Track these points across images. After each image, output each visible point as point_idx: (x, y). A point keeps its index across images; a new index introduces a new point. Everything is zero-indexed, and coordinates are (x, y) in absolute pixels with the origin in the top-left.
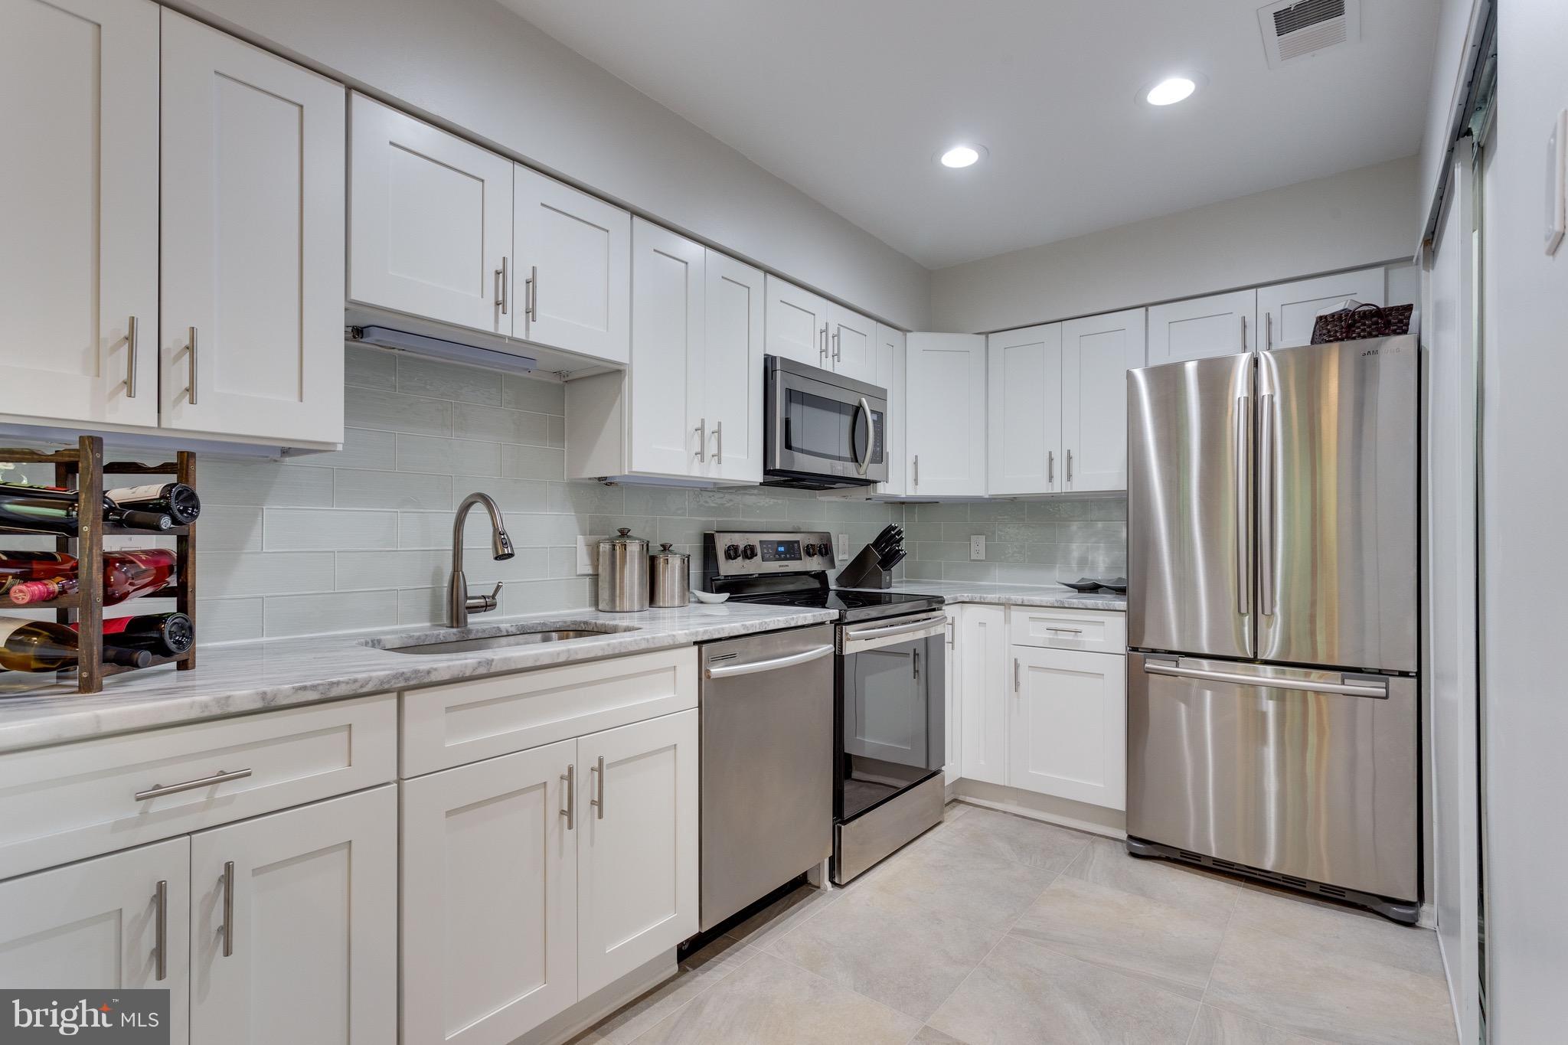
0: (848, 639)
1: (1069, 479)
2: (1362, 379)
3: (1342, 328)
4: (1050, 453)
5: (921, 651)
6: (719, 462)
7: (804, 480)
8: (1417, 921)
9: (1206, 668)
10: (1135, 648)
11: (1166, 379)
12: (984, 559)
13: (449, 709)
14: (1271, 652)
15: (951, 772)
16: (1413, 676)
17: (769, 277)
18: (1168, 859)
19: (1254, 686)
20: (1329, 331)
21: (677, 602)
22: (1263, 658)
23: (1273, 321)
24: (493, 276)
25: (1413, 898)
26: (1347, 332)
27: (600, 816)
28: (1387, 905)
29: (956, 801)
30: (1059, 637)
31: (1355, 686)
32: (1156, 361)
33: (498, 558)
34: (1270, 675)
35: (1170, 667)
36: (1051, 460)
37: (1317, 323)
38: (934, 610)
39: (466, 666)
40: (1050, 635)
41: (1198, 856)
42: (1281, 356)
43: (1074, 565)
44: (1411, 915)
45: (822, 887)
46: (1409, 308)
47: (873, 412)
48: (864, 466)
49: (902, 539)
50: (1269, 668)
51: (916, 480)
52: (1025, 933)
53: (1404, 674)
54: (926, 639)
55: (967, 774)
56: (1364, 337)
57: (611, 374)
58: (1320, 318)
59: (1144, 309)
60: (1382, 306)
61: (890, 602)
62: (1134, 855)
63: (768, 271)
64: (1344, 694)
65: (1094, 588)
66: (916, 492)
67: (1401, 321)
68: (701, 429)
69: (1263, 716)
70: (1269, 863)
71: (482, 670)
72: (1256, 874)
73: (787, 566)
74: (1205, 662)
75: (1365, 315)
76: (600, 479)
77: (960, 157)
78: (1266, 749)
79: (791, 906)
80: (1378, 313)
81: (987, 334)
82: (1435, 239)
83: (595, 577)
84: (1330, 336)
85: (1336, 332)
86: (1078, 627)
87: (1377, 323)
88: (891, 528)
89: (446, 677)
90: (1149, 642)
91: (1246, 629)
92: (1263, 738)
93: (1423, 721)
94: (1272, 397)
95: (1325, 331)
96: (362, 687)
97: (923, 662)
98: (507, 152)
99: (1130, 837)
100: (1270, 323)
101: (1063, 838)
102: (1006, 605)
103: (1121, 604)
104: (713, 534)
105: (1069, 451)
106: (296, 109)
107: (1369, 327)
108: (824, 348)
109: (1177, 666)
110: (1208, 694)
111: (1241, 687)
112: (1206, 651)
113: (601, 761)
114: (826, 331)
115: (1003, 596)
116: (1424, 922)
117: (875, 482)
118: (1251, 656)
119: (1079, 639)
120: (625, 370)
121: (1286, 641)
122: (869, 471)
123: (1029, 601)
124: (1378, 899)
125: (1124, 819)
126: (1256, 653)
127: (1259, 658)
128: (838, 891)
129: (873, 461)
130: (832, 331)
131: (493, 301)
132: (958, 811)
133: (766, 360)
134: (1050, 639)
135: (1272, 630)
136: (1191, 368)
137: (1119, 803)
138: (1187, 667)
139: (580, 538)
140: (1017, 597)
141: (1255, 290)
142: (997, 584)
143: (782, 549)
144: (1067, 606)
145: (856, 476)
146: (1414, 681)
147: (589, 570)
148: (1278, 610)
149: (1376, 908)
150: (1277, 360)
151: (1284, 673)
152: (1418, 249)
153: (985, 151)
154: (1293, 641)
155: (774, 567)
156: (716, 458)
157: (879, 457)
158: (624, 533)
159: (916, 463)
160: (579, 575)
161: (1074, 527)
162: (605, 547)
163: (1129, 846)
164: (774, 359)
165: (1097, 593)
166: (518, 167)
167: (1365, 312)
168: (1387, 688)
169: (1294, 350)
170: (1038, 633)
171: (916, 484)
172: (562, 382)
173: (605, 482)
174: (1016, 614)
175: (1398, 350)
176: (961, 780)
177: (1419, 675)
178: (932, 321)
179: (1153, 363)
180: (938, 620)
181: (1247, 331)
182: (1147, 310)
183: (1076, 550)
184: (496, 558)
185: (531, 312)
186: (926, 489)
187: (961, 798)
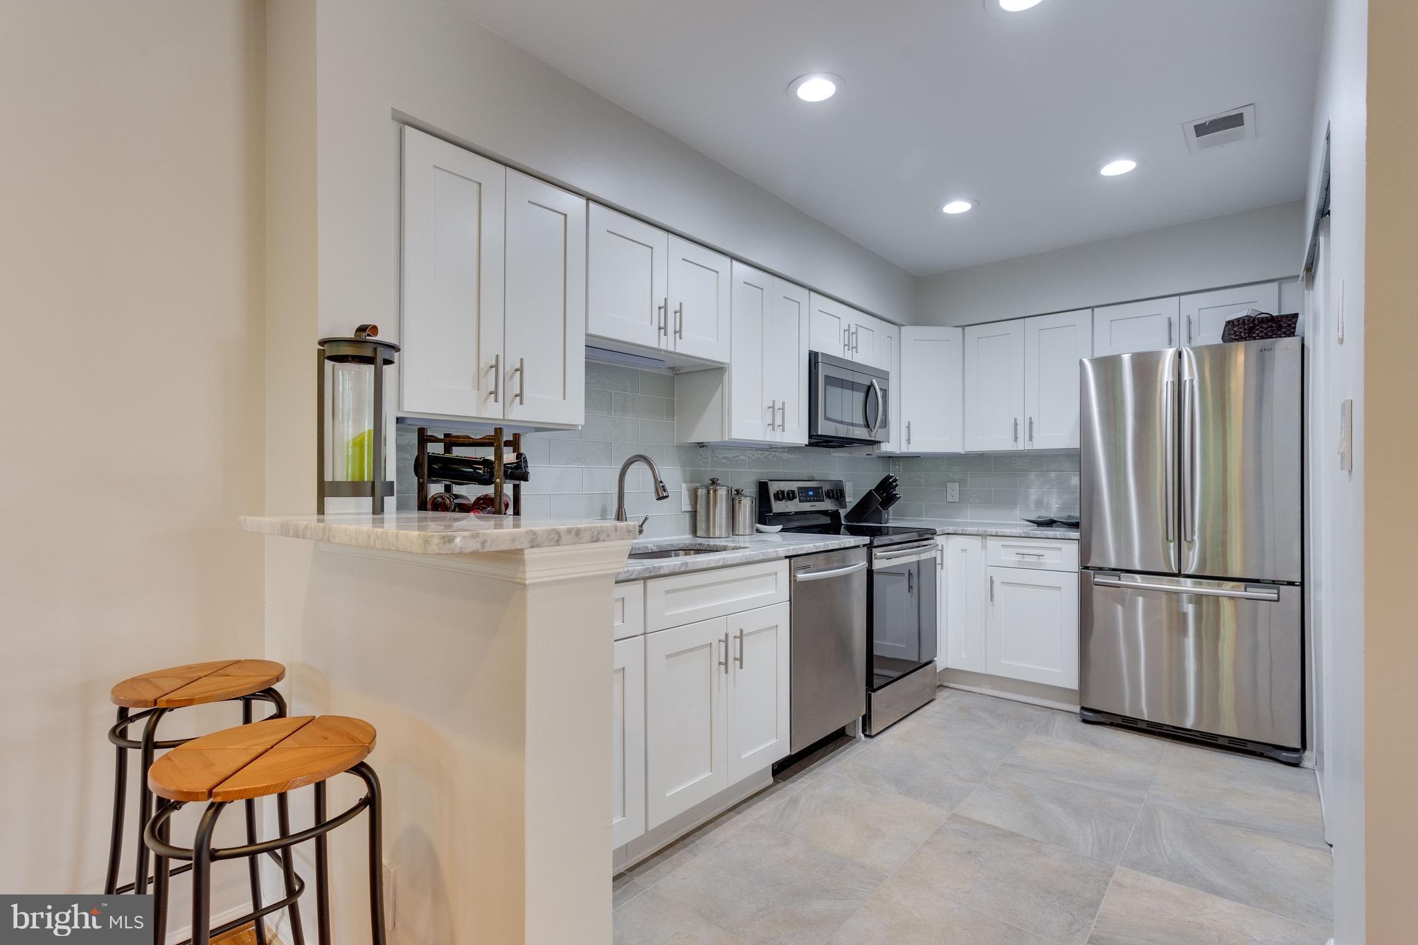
0: (876, 558)
1: (1031, 440)
2: (1262, 367)
3: (1245, 329)
4: (1016, 420)
5: (914, 571)
6: (783, 430)
7: (832, 442)
8: (1301, 762)
9: (1139, 581)
10: (1086, 569)
11: (1108, 367)
12: (958, 500)
13: (667, 592)
14: (1191, 568)
15: (941, 662)
16: (1298, 585)
17: (812, 293)
18: (1112, 725)
19: (1177, 593)
20: (1235, 332)
21: (748, 532)
22: (1185, 573)
23: (1192, 321)
24: (657, 311)
25: (1298, 746)
26: (1249, 333)
27: (741, 667)
28: (1277, 751)
29: (941, 686)
30: (1026, 560)
31: (1254, 592)
32: (1100, 353)
33: (659, 499)
34: (1189, 585)
35: (1114, 581)
36: (1016, 425)
37: (1226, 325)
38: (928, 539)
39: (676, 565)
40: (1019, 558)
41: (1135, 720)
42: (1198, 352)
43: (1032, 506)
44: (1296, 758)
45: (857, 737)
46: (1296, 316)
47: (881, 389)
48: (875, 431)
49: (897, 485)
50: (1189, 581)
51: (909, 440)
52: (1012, 765)
53: (1291, 584)
54: (918, 561)
55: (950, 666)
56: (1262, 338)
57: (714, 372)
58: (1229, 322)
59: (1090, 310)
60: (1275, 314)
61: (887, 534)
62: (1085, 721)
63: (811, 290)
64: (1246, 599)
65: (1050, 523)
66: (908, 449)
67: (1289, 325)
68: (773, 407)
69: (1185, 615)
70: (1189, 724)
71: (683, 569)
72: (1179, 733)
73: (815, 506)
74: (1137, 576)
75: (1262, 321)
76: (698, 443)
77: (957, 207)
78: (1186, 639)
79: (838, 748)
80: (1272, 319)
81: (964, 327)
82: (1314, 266)
83: (694, 514)
84: (1236, 336)
85: (1241, 332)
86: (1041, 552)
87: (1272, 327)
88: (889, 477)
89: (667, 572)
90: (1094, 562)
91: (1172, 552)
92: (1183, 630)
93: (1306, 617)
94: (1192, 381)
95: (1232, 332)
96: (631, 575)
97: (916, 579)
98: (664, 227)
99: (1083, 708)
100: (1190, 322)
101: (1029, 710)
102: (984, 536)
103: (1075, 534)
104: (766, 483)
105: (1030, 418)
106: (563, 217)
107: (1266, 329)
108: (846, 343)
109: (1119, 580)
110: (1140, 600)
111: (1167, 594)
112: (1138, 568)
113: (741, 631)
114: (848, 330)
115: (981, 529)
116: (1306, 763)
117: (880, 442)
118: (1176, 571)
119: (1042, 561)
120: (726, 368)
121: (1203, 561)
122: (877, 434)
123: (1002, 532)
124: (1271, 748)
125: (1078, 697)
126: (1180, 570)
127: (1182, 573)
128: (868, 740)
129: (881, 427)
130: (853, 329)
131: (657, 327)
132: (944, 693)
133: (810, 354)
134: (1018, 561)
135: (1191, 552)
136: (1126, 358)
137: (1073, 684)
138: (1126, 580)
139: (684, 485)
140: (993, 530)
141: (1178, 297)
142: (969, 520)
143: (811, 493)
144: (1032, 536)
145: (868, 438)
146: (1299, 588)
147: (689, 508)
148: (1196, 538)
149: (1271, 754)
150: (1194, 353)
151: (1201, 584)
152: (1302, 272)
153: (977, 203)
154: (1208, 561)
155: (806, 507)
156: (781, 428)
157: (885, 424)
158: (714, 482)
159: (909, 427)
160: (684, 512)
161: (1032, 476)
162: (701, 492)
163: (1081, 714)
164: (816, 354)
165: (1052, 527)
166: (671, 236)
167: (1262, 318)
168: (1278, 594)
169: (1209, 347)
170: (1009, 557)
171: (909, 443)
172: (672, 375)
173: (701, 445)
174: (992, 543)
175: (1287, 348)
176: (947, 669)
177: (1302, 584)
178: (920, 318)
179: (1098, 355)
180: (932, 547)
181: (1173, 328)
182: (1093, 311)
183: (1034, 494)
184: (658, 499)
185: (678, 332)
186: (916, 447)
187: (946, 684)
